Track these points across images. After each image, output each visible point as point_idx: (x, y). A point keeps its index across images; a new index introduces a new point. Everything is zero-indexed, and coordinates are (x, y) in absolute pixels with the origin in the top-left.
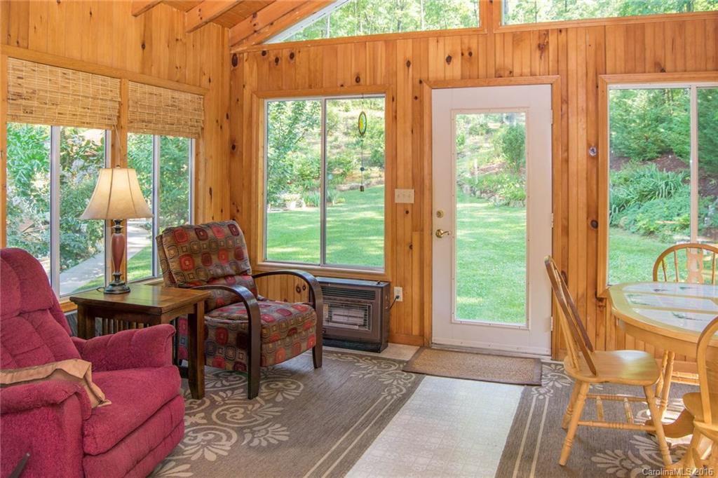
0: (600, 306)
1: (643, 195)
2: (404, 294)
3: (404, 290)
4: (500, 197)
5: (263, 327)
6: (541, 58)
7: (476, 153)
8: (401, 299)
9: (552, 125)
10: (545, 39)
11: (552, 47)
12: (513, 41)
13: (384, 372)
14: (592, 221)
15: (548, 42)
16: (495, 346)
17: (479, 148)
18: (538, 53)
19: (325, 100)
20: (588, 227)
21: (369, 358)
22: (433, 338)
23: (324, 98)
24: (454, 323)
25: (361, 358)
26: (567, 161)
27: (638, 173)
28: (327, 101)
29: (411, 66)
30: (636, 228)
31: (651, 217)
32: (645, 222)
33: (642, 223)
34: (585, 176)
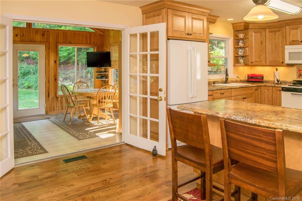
0: (57, 99)
1: (24, 74)
9: (46, 55)
12: (35, 32)
15: (45, 34)
18: (42, 36)
20: (54, 80)
24: (18, 111)
26: (49, 64)
30: (23, 87)
31: (29, 82)
32: (27, 84)
33: (26, 84)
34: (53, 68)
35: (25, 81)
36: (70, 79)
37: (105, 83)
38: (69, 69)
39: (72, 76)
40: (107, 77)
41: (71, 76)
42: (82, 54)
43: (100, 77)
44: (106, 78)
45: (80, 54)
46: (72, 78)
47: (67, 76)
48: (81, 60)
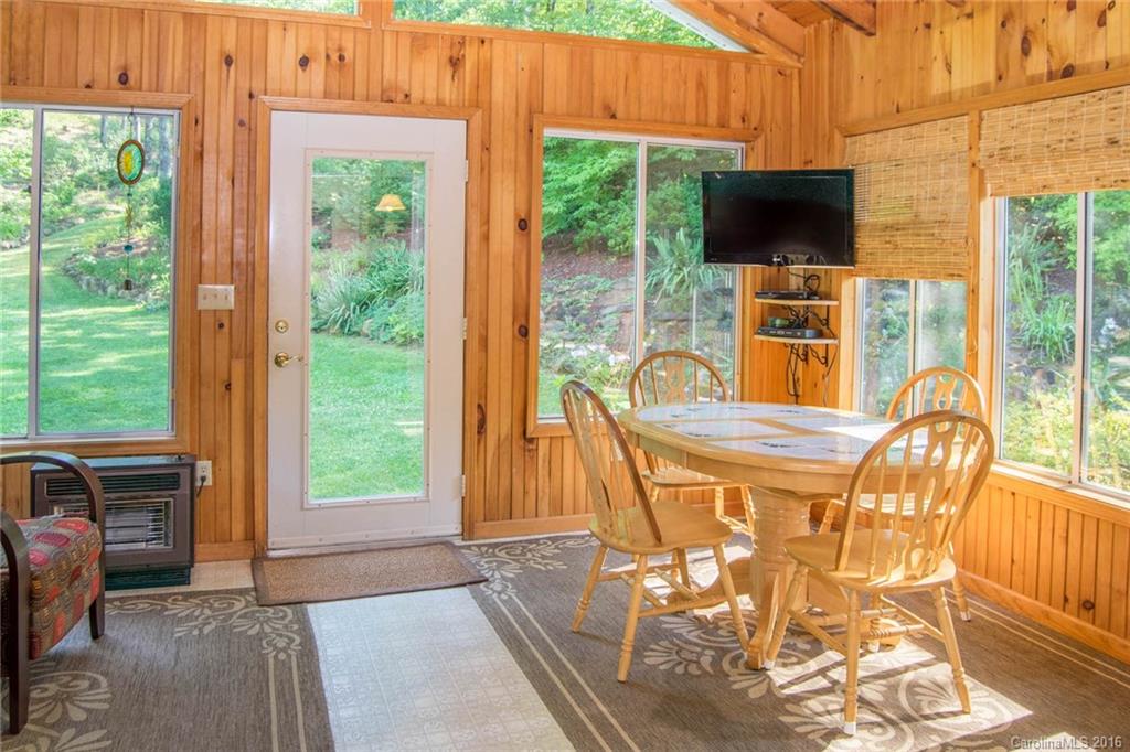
0: (529, 451)
1: (394, 287)
2: (214, 473)
3: (214, 465)
4: (154, 294)
5: (33, 578)
6: (453, 79)
7: (94, 221)
8: (209, 482)
9: (467, 183)
10: (460, 51)
11: (469, 65)
12: (412, 46)
13: (231, 615)
14: (521, 327)
15: (464, 56)
16: (376, 534)
17: (99, 212)
18: (449, 71)
19: (43, 110)
20: (514, 336)
21: (180, 597)
22: (270, 541)
23: (40, 107)
24: (307, 509)
25: (165, 601)
26: (486, 238)
27: (381, 254)
28: (45, 114)
29: (233, 66)
30: (389, 336)
31: (412, 318)
32: (403, 326)
33: (397, 329)
34: (510, 260)
35: (397, 313)
36: (574, 316)
37: (806, 360)
38: (573, 274)
39: (583, 300)
40: (824, 327)
41: (578, 301)
42: (626, 207)
43: (782, 328)
44: (820, 335)
45: (618, 210)
46: (583, 312)
47: (565, 301)
48: (623, 232)
